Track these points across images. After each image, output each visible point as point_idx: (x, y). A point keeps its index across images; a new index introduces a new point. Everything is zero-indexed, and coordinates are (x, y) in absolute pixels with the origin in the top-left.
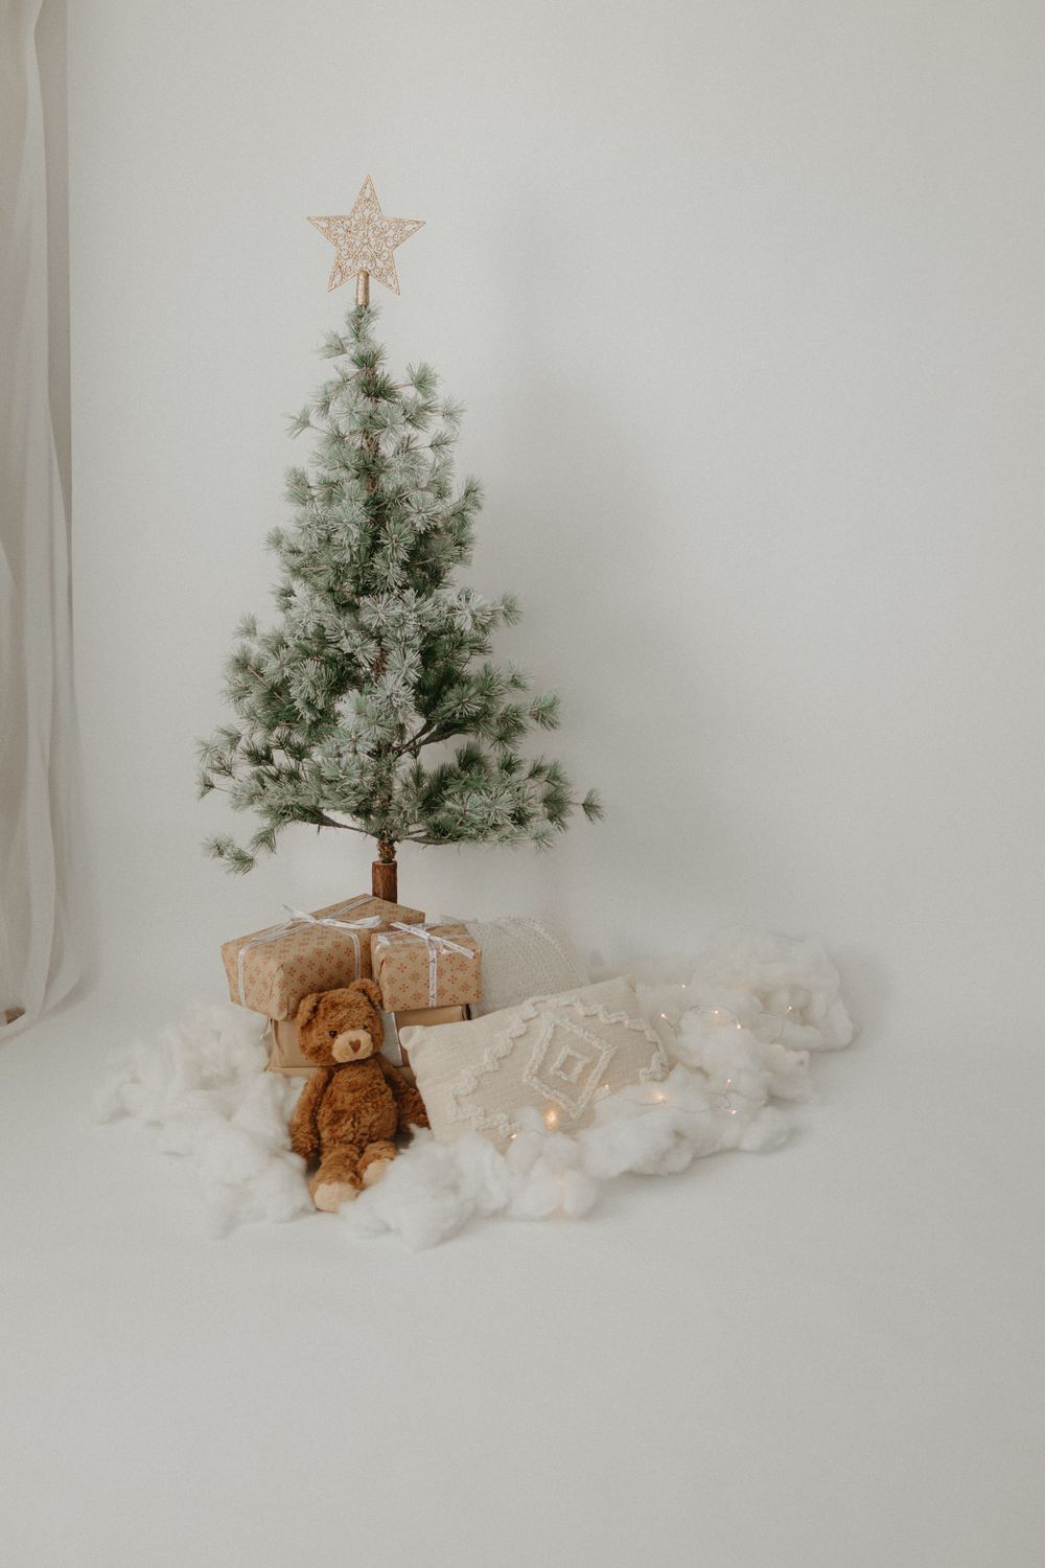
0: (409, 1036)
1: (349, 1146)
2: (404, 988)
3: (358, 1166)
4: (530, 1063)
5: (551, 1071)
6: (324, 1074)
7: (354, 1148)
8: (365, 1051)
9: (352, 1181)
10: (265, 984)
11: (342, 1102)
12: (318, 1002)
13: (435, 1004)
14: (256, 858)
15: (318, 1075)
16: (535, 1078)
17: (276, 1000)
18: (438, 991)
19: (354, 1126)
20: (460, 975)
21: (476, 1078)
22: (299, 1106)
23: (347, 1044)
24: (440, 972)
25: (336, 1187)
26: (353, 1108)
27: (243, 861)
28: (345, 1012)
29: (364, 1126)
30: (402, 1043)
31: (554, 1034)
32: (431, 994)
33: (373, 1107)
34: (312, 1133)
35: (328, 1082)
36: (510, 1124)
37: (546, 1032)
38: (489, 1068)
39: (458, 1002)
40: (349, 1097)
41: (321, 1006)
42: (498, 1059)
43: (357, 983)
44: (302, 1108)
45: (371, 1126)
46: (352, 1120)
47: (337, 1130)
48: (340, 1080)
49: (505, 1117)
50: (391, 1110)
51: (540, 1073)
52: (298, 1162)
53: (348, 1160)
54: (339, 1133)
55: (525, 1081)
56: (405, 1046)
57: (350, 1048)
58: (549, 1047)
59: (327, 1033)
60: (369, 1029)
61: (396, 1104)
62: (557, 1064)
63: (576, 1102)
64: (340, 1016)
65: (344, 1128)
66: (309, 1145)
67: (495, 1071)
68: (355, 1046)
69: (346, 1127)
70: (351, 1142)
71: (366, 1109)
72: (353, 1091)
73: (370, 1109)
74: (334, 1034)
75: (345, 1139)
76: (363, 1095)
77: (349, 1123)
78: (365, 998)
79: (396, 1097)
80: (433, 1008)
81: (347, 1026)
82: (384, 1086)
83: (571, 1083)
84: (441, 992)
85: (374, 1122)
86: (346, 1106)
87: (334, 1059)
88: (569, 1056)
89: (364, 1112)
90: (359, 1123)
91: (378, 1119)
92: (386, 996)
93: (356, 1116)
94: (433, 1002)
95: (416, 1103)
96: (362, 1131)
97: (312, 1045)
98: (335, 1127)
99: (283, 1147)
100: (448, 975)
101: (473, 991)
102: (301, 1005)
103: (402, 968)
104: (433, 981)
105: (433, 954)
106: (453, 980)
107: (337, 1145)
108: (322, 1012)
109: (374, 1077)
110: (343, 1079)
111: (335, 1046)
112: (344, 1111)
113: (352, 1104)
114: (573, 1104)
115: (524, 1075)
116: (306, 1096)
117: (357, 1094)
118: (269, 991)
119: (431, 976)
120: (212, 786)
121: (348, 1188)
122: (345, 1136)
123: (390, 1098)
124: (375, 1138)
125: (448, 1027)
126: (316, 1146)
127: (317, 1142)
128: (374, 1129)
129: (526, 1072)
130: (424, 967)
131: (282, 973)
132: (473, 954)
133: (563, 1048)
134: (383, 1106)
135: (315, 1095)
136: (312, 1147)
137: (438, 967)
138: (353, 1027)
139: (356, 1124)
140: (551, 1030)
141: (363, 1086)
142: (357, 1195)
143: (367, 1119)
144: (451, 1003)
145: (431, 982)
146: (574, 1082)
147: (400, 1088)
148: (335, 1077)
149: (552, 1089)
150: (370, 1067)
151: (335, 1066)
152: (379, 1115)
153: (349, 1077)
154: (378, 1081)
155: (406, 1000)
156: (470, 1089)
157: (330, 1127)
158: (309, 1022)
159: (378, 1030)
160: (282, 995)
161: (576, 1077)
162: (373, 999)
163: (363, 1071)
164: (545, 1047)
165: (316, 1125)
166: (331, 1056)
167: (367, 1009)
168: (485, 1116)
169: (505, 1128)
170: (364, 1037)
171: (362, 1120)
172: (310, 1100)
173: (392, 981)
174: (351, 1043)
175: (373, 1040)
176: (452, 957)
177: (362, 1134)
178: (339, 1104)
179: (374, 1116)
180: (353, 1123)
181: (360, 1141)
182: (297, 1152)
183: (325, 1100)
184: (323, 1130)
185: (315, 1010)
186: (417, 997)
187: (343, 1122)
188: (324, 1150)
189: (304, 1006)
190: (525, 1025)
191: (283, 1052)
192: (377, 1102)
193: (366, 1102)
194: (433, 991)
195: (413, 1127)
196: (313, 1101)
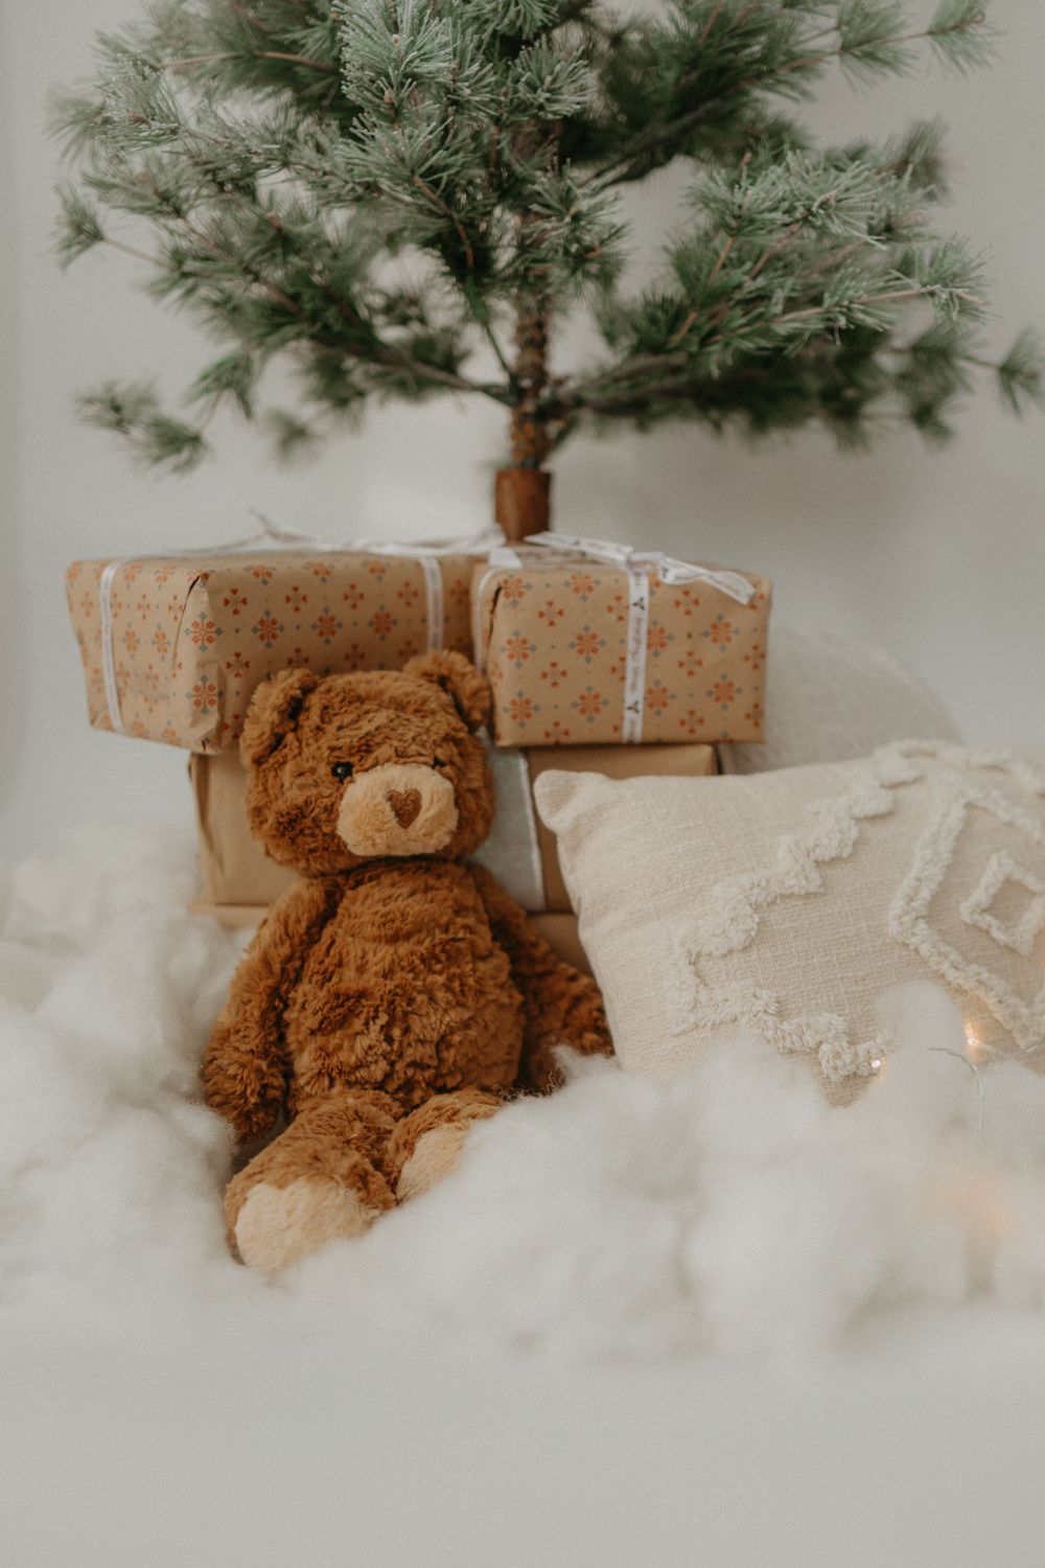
0: (562, 797)
1: (370, 1094)
2: (554, 674)
3: (390, 1145)
4: (908, 883)
5: (965, 910)
6: (314, 893)
7: (386, 1099)
8: (433, 828)
9: (359, 1180)
10: (160, 639)
11: (361, 970)
12: (307, 690)
13: (638, 736)
14: (208, 435)
15: (298, 897)
16: (922, 925)
17: (184, 682)
18: (649, 692)
19: (389, 1040)
20: (711, 653)
21: (757, 908)
22: (234, 983)
23: (380, 798)
24: (658, 640)
25: (301, 1193)
26: (390, 985)
27: (177, 442)
28: (381, 718)
29: (422, 1042)
30: (543, 813)
31: (968, 822)
32: (629, 702)
33: (448, 988)
34: (265, 1054)
35: (326, 914)
36: (851, 1043)
37: (946, 815)
38: (795, 884)
39: (702, 732)
40: (382, 955)
41: (315, 701)
42: (818, 864)
43: (425, 662)
44: (245, 986)
45: (443, 1043)
46: (383, 1019)
47: (339, 1048)
48: (357, 908)
49: (839, 1023)
50: (501, 1007)
51: (936, 911)
52: (207, 1128)
53: (358, 1125)
54: (347, 1057)
55: (893, 927)
56: (553, 822)
57: (390, 814)
58: (956, 852)
59: (324, 770)
60: (447, 769)
61: (519, 998)
62: (980, 895)
63: (1030, 1004)
64: (366, 727)
65: (362, 1043)
66: (255, 1086)
67: (808, 895)
68: (405, 808)
69: (364, 1042)
70: (380, 1086)
71: (429, 992)
72: (394, 939)
73: (440, 995)
74: (343, 772)
75: (361, 1073)
76: (422, 949)
77: (375, 1028)
78: (445, 698)
79: (518, 979)
80: (631, 746)
81: (385, 751)
82: (484, 939)
83: (1013, 951)
84: (657, 698)
85: (452, 1031)
86: (370, 980)
87: (340, 848)
88: (1009, 883)
89: (420, 998)
90: (406, 1030)
91: (466, 1025)
92: (504, 696)
93: (398, 1007)
94: (634, 726)
95: (577, 1000)
96: (411, 1053)
97: (281, 805)
98: (334, 1041)
99: (168, 1086)
100: (676, 651)
101: (742, 704)
102: (256, 697)
103: (550, 615)
104: (637, 663)
105: (639, 590)
106: (691, 665)
107: (335, 1090)
108: (314, 717)
109: (459, 910)
110: (365, 906)
111: (343, 805)
112: (362, 994)
113: (387, 974)
114: (1024, 1011)
115: (892, 914)
116: (256, 954)
117: (404, 948)
118: (169, 656)
119: (631, 645)
120: (97, 236)
121: (342, 1197)
122: (359, 1066)
123: (503, 977)
124: (451, 1083)
125: (673, 783)
126: (273, 1093)
127: (279, 1081)
128: (450, 1055)
129: (897, 905)
130: (613, 616)
131: (205, 597)
132: (751, 590)
133: (994, 860)
134: (481, 993)
135: (285, 950)
136: (262, 1095)
137: (654, 623)
138: (401, 756)
139: (396, 1032)
140: (957, 812)
141: (420, 928)
142: (370, 1224)
143: (430, 1022)
144: (682, 733)
145: (630, 664)
146: (1025, 949)
147: (533, 961)
148: (345, 902)
149: (969, 961)
150: (446, 881)
151: (346, 873)
152: (466, 1015)
153: (385, 901)
154: (471, 921)
155: (558, 715)
156: (737, 938)
157: (320, 1040)
158: (277, 742)
159: (475, 779)
160: (202, 665)
161: (1028, 937)
162: (466, 703)
163: (427, 889)
164: (945, 847)
165: (282, 1038)
166: (333, 835)
167: (446, 722)
168: (781, 1014)
169: (837, 1055)
170: (432, 787)
171: (416, 1024)
172: (266, 962)
173: (522, 649)
174: (391, 797)
175: (459, 801)
176: (688, 596)
177: (414, 1064)
178: (349, 974)
179: (454, 1016)
180: (386, 1029)
181: (408, 1086)
182: (219, 1106)
183: (312, 965)
184: (301, 1050)
185: (294, 709)
186: (590, 704)
187: (358, 1024)
188: (302, 1106)
189: (266, 699)
190: (888, 795)
191: (220, 862)
192: (462, 977)
193: (431, 971)
194: (635, 694)
195: (564, 1054)
196: (277, 967)
